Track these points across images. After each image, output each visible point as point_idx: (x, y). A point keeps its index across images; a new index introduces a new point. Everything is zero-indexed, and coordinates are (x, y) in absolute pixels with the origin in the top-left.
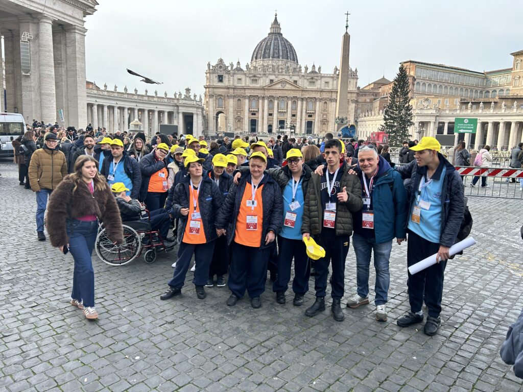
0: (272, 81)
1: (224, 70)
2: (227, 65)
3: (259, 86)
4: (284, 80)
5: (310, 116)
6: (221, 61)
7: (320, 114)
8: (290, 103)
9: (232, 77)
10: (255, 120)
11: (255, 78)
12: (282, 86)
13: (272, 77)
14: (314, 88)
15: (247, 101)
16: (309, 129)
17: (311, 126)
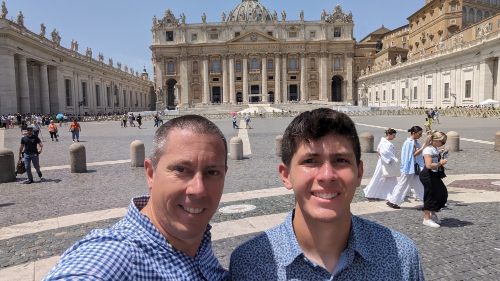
0: (237, 34)
1: (174, 24)
2: (177, 18)
3: (220, 41)
4: (254, 31)
5: (293, 78)
6: (169, 13)
7: (307, 74)
8: (264, 61)
9: (184, 33)
10: (219, 88)
11: (214, 33)
12: (251, 39)
13: (238, 29)
14: (296, 40)
15: (205, 63)
16: (294, 94)
17: (296, 92)
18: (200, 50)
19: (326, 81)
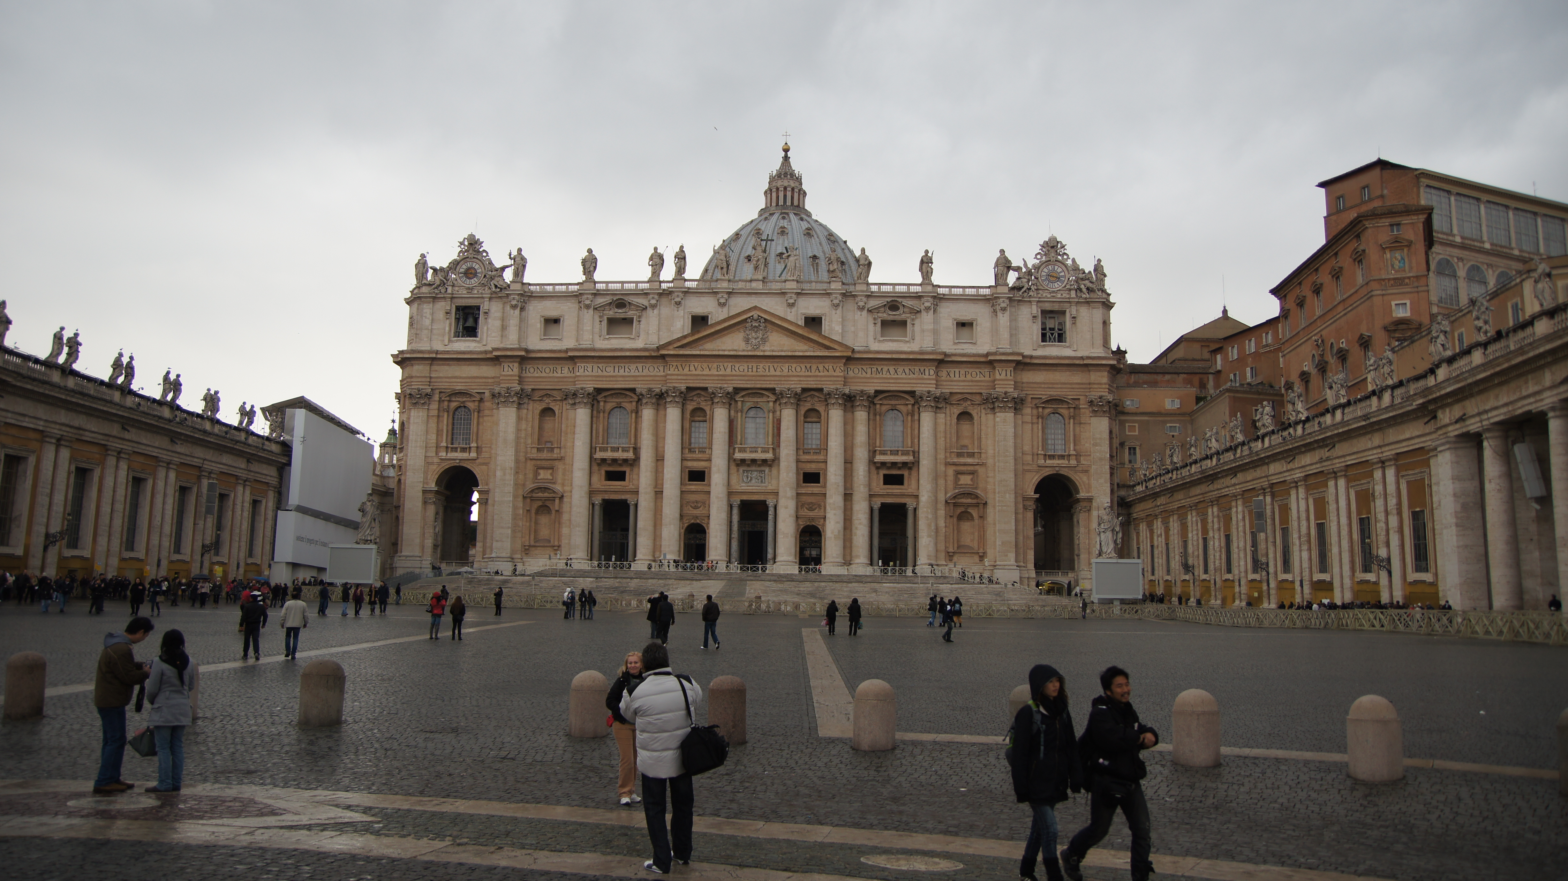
0: (699, 321)
1: (483, 285)
2: (498, 265)
3: (639, 344)
4: (755, 314)
5: (894, 480)
6: (473, 246)
7: (942, 468)
8: (788, 416)
9: (517, 311)
10: (624, 503)
12: (747, 340)
13: (704, 305)
14: (905, 347)
15: (582, 415)
16: (892, 540)
17: (901, 530)
18: (566, 370)
19: (1010, 498)
